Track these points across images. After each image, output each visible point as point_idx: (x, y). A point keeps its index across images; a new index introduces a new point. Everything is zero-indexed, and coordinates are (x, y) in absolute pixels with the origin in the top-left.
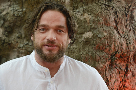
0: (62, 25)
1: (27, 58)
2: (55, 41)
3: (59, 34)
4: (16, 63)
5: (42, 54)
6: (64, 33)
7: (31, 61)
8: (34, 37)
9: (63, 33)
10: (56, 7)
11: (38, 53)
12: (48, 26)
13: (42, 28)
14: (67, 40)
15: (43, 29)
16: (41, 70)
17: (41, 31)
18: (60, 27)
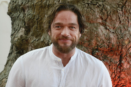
0: (74, 23)
1: (46, 49)
2: (69, 36)
3: (72, 30)
4: (38, 52)
5: (58, 46)
6: (76, 29)
7: (49, 51)
8: (51, 32)
9: (74, 29)
10: (68, 7)
11: (55, 46)
12: (62, 24)
13: (58, 25)
14: (79, 34)
15: (58, 27)
16: (56, 60)
17: (56, 28)
18: (73, 24)
